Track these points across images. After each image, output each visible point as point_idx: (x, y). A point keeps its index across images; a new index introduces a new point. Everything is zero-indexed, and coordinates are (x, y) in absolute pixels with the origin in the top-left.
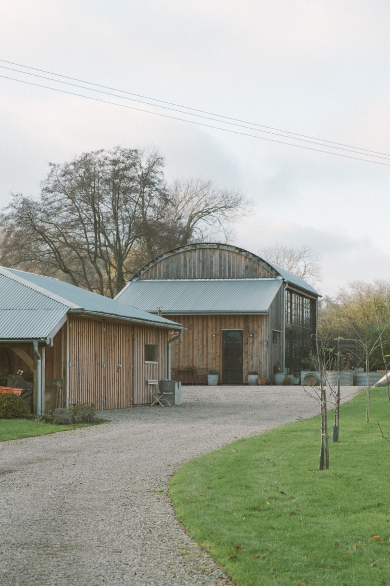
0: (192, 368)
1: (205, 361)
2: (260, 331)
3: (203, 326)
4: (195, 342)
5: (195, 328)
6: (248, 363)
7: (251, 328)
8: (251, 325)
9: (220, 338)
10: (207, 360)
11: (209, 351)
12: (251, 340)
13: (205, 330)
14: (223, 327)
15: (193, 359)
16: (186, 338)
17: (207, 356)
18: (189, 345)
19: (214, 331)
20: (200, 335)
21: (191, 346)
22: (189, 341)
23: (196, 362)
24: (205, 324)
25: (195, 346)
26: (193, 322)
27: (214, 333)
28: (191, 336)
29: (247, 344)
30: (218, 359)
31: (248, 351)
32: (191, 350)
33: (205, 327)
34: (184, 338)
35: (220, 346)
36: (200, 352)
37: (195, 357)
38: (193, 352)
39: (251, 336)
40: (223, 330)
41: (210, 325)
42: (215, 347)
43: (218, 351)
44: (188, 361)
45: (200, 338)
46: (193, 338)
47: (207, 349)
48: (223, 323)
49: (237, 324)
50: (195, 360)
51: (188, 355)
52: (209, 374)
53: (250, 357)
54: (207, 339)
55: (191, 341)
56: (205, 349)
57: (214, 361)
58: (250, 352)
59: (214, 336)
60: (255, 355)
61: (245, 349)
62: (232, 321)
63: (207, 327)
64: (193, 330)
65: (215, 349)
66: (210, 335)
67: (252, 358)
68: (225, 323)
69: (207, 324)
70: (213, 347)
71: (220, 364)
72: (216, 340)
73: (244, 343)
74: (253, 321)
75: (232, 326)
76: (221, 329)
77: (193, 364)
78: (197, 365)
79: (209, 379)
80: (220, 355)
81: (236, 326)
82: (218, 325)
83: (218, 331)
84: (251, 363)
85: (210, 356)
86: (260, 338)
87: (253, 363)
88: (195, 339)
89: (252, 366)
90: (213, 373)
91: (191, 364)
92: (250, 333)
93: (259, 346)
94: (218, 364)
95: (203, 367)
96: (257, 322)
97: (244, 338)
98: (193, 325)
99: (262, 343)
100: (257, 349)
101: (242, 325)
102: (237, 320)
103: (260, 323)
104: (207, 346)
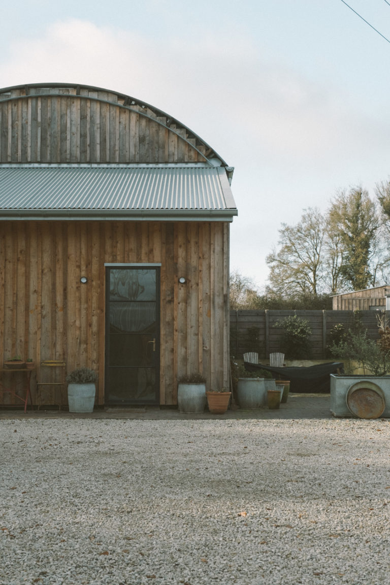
0: (24, 366)
1: (59, 348)
2: (204, 268)
3: (54, 254)
4: (33, 297)
5: (33, 260)
6: (172, 351)
7: (181, 261)
8: (181, 252)
9: (100, 287)
10: (65, 343)
11: (71, 319)
12: (181, 293)
13: (59, 266)
14: (107, 257)
15: (27, 342)
16: (9, 287)
17: (65, 334)
18: (15, 303)
19: (83, 268)
20: (47, 278)
21: (21, 308)
22: (15, 295)
23: (35, 348)
24: (60, 249)
25: (32, 307)
26: (28, 247)
27: (83, 273)
28: (21, 281)
29: (171, 301)
30: (93, 341)
31: (173, 319)
32: (21, 318)
33: (60, 256)
34: (4, 286)
35: (100, 308)
36: (47, 324)
37: (31, 336)
38: (27, 323)
39: (182, 280)
40: (106, 264)
41: (72, 250)
42: (87, 310)
43: (95, 319)
44: (14, 345)
45: (47, 287)
46: (27, 285)
47: (66, 315)
48: (108, 248)
49: (145, 249)
50: (31, 345)
51: (14, 332)
52: (69, 382)
53: (178, 336)
54: (65, 290)
55: (21, 294)
56: (60, 314)
57: (83, 346)
58: (178, 324)
59: (84, 280)
60: (191, 332)
61: (166, 316)
62: (133, 245)
63: (66, 257)
64: (27, 265)
65: (87, 315)
66: (72, 279)
67: (185, 338)
68: (114, 247)
69: (65, 249)
70: (80, 310)
71: (99, 355)
72: (88, 290)
73: (162, 298)
74: (188, 241)
75: (133, 256)
76: (102, 261)
77: (27, 354)
78: (39, 358)
79: (70, 395)
80: (99, 331)
81: (143, 256)
82: (95, 251)
83: (95, 267)
84: (181, 351)
85: (73, 334)
86: (204, 287)
87: (186, 352)
88: (32, 288)
89: (185, 359)
90: (81, 378)
91: (20, 355)
92: (180, 274)
93: (204, 307)
94: (94, 356)
95: (54, 362)
96: (198, 245)
97: (163, 287)
98: (26, 252)
99: (210, 299)
100: (198, 315)
101: (157, 253)
102: (145, 240)
103: (205, 248)
104: (65, 307)
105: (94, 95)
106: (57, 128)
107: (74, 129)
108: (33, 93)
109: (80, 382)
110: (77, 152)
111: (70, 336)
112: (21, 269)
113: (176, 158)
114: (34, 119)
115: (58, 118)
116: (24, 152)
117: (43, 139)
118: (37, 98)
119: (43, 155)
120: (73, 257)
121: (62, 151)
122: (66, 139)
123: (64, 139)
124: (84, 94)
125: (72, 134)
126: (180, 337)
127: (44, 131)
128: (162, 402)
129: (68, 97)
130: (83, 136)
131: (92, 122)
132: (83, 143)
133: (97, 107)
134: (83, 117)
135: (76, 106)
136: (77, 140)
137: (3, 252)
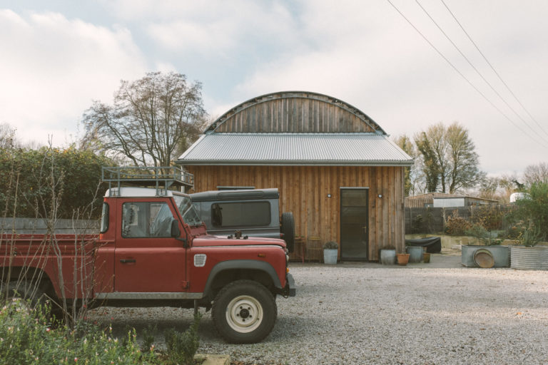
0: (300, 240)
1: (316, 230)
2: (391, 190)
3: (314, 183)
4: (303, 204)
5: (303, 185)
6: (375, 232)
7: (379, 186)
8: (379, 182)
9: (337, 199)
10: (320, 228)
11: (323, 215)
12: (379, 202)
13: (316, 189)
14: (341, 184)
15: (300, 227)
16: (291, 198)
17: (320, 223)
18: (294, 207)
19: (329, 189)
20: (310, 195)
21: (297, 209)
22: (294, 203)
23: (304, 230)
24: (317, 179)
25: (303, 209)
26: (300, 178)
27: (329, 192)
28: (297, 195)
29: (374, 207)
30: (334, 227)
31: (375, 216)
33: (317, 183)
34: (288, 199)
35: (337, 210)
36: (310, 218)
37: (302, 225)
38: (300, 217)
39: (380, 196)
40: (341, 188)
41: (322, 180)
42: (331, 211)
43: (335, 216)
45: (310, 199)
46: (300, 198)
47: (320, 213)
48: (341, 179)
49: (360, 180)
50: (302, 229)
52: (325, 248)
53: (378, 225)
54: (320, 200)
55: (297, 203)
56: (317, 213)
57: (329, 230)
58: (378, 219)
59: (329, 196)
60: (384, 223)
61: (371, 214)
62: (354, 177)
63: (320, 184)
64: (300, 188)
65: (331, 214)
66: (323, 195)
67: (382, 226)
68: (344, 178)
69: (319, 179)
70: (327, 211)
71: (337, 234)
72: (331, 201)
73: (370, 205)
74: (383, 176)
75: (354, 183)
76: (338, 186)
77: (300, 234)
78: (306, 236)
79: (325, 255)
80: (337, 223)
81: (360, 183)
82: (335, 180)
84: (379, 233)
85: (325, 223)
86: (391, 199)
87: (382, 233)
88: (302, 200)
89: (382, 237)
90: (330, 246)
91: (297, 234)
92: (379, 192)
93: (391, 210)
94: (335, 235)
95: (314, 238)
96: (388, 178)
97: (371, 200)
98: (300, 182)
99: (395, 206)
100: (388, 214)
101: (367, 182)
102: (360, 176)
103: (392, 179)
104: (319, 210)
105: (316, 97)
106: (297, 114)
107: (306, 115)
108: (284, 96)
109: (331, 248)
110: (307, 127)
111: (322, 224)
112: (297, 190)
113: (359, 130)
114: (285, 110)
115: (297, 109)
116: (280, 127)
117: (290, 120)
118: (286, 99)
119: (289, 129)
120: (323, 183)
121: (300, 126)
122: (301, 120)
123: (300, 120)
124: (311, 97)
125: (304, 117)
127: (290, 116)
128: (370, 259)
129: (302, 98)
130: (310, 118)
131: (315, 111)
132: (310, 122)
133: (318, 103)
134: (310, 108)
135: (307, 103)
136: (307, 120)
137: (288, 182)
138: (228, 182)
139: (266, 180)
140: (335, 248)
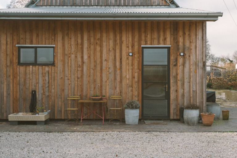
0: (101, 99)
1: (118, 89)
2: (193, 47)
3: (115, 41)
4: (104, 63)
5: (104, 44)
6: (177, 91)
7: (181, 44)
8: (181, 40)
9: (139, 58)
10: (121, 87)
11: (124, 74)
12: (181, 60)
13: (118, 47)
14: (143, 42)
15: (101, 86)
16: (92, 57)
17: (121, 82)
18: (95, 66)
19: (130, 47)
20: (112, 54)
21: (98, 68)
22: (95, 62)
23: (106, 90)
24: (118, 38)
25: (104, 68)
26: (101, 36)
27: (130, 51)
28: (98, 54)
29: (176, 65)
30: (135, 86)
31: (177, 74)
32: (98, 74)
33: (118, 42)
34: (89, 57)
35: (138, 69)
36: (112, 77)
37: (104, 83)
38: (101, 76)
39: (182, 54)
40: (142, 46)
41: (124, 38)
42: (132, 69)
43: (136, 75)
44: (95, 88)
45: (111, 57)
46: (101, 57)
47: (121, 72)
48: (143, 38)
49: (162, 38)
50: (104, 88)
51: (95, 81)
52: (126, 108)
53: (179, 83)
54: (121, 59)
55: (98, 61)
56: (118, 72)
57: (130, 89)
58: (179, 77)
59: (131, 54)
60: (186, 81)
61: (173, 73)
62: (156, 35)
63: (121, 42)
64: (101, 46)
65: (132, 72)
66: (124, 53)
67: (183, 84)
68: (146, 37)
69: (121, 38)
70: (129, 70)
71: (139, 93)
72: (133, 60)
73: (171, 63)
74: (184, 34)
75: (156, 41)
76: (140, 44)
77: (101, 93)
78: (108, 95)
79: (126, 115)
80: (138, 81)
81: (161, 41)
82: (136, 39)
83: (136, 47)
84: (180, 91)
85: (125, 82)
86: (193, 58)
87: (184, 92)
88: (104, 59)
89: (183, 95)
90: (132, 106)
91: (98, 93)
92: (180, 51)
93: (193, 68)
94: (136, 93)
95: (116, 97)
96: (190, 36)
97: (172, 58)
98: (101, 39)
99: (196, 64)
100: (190, 72)
101: (168, 40)
102: (162, 34)
103: (193, 37)
104: (121, 68)
109: (132, 108)
110: (113, 2)
111: (123, 83)
112: (98, 48)
113: (156, 4)
116: (90, 1)
119: (98, 3)
120: (125, 42)
126: (180, 84)
128: (172, 117)
137: (89, 40)
138: (28, 41)
139: (66, 38)
140: (136, 108)
